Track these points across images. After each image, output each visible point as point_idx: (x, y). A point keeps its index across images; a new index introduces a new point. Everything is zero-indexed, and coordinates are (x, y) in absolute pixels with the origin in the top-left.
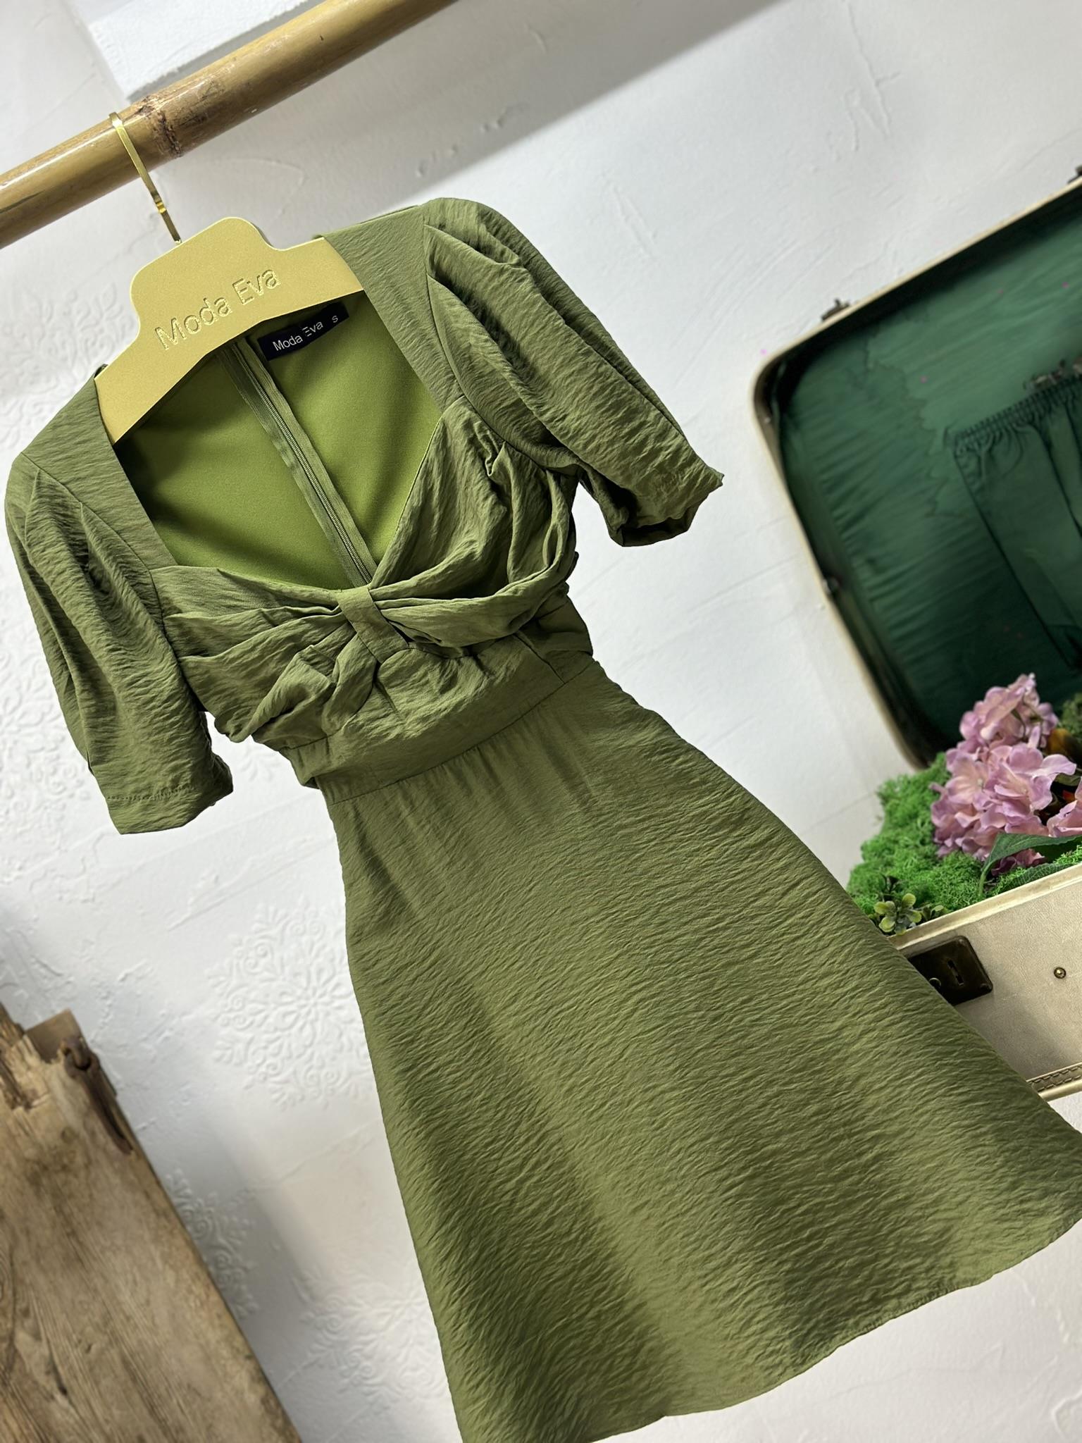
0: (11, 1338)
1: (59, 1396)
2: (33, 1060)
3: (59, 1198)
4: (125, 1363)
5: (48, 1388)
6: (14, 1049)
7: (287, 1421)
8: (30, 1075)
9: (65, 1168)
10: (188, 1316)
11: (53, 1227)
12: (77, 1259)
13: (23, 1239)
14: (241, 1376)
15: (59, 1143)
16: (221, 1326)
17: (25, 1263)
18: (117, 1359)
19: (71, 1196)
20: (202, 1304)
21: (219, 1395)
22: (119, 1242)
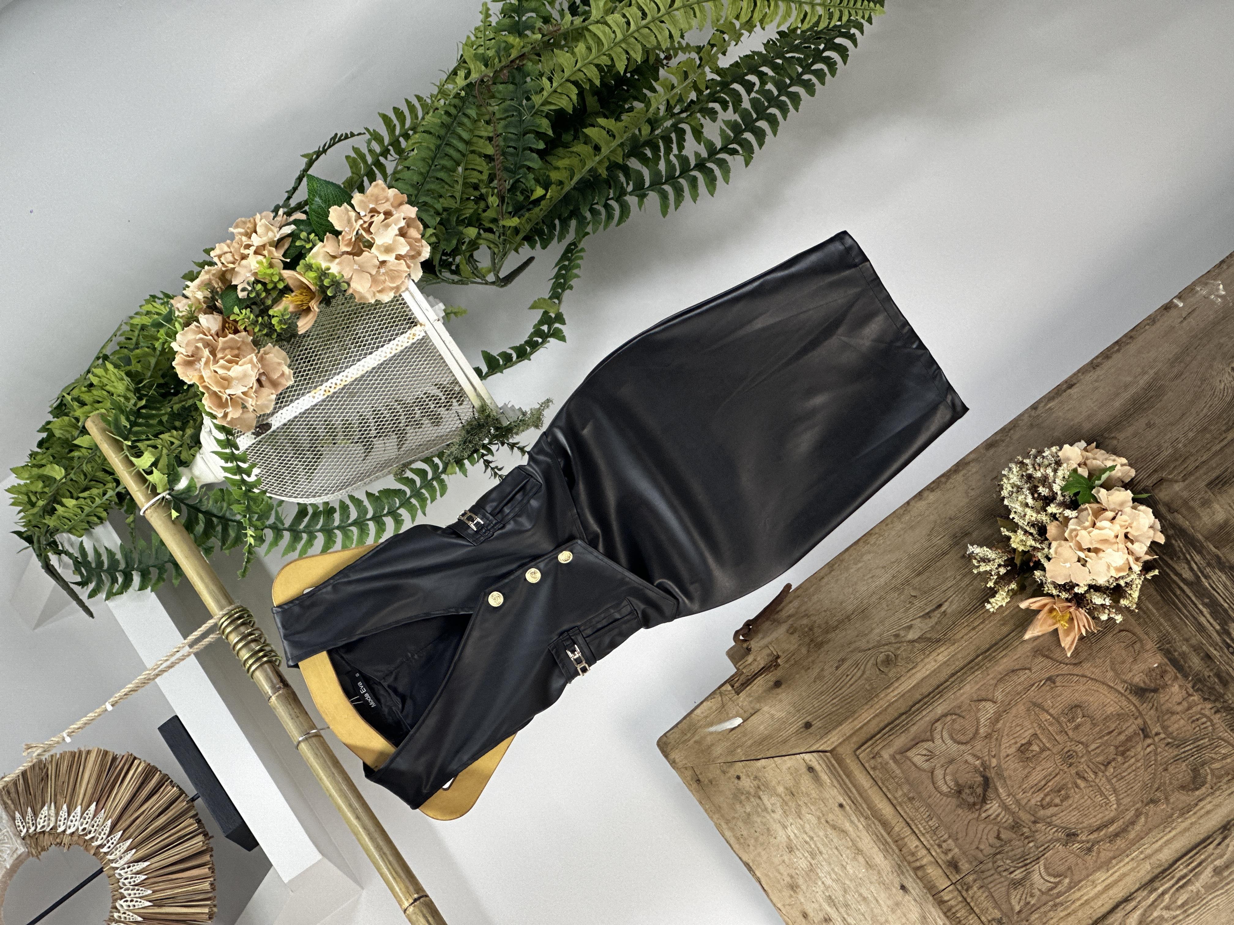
0: (913, 641)
1: (943, 609)
2: (750, 659)
3: (829, 629)
4: (919, 574)
5: (939, 615)
6: (744, 671)
7: (943, 476)
8: (759, 659)
9: (811, 629)
10: (888, 543)
11: (846, 629)
12: (863, 612)
13: (853, 646)
14: (921, 505)
15: (796, 635)
16: (892, 522)
17: (868, 642)
18: (918, 579)
19: (827, 623)
20: (880, 536)
21: (932, 518)
22: (851, 590)
